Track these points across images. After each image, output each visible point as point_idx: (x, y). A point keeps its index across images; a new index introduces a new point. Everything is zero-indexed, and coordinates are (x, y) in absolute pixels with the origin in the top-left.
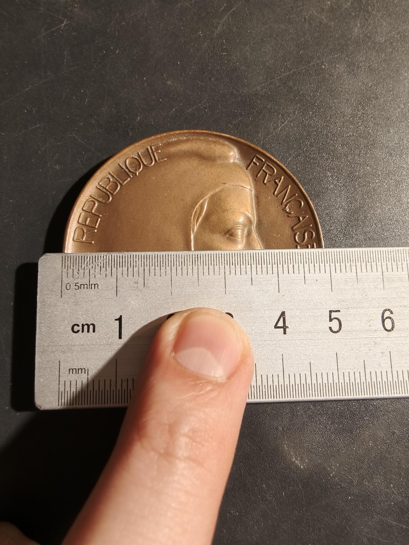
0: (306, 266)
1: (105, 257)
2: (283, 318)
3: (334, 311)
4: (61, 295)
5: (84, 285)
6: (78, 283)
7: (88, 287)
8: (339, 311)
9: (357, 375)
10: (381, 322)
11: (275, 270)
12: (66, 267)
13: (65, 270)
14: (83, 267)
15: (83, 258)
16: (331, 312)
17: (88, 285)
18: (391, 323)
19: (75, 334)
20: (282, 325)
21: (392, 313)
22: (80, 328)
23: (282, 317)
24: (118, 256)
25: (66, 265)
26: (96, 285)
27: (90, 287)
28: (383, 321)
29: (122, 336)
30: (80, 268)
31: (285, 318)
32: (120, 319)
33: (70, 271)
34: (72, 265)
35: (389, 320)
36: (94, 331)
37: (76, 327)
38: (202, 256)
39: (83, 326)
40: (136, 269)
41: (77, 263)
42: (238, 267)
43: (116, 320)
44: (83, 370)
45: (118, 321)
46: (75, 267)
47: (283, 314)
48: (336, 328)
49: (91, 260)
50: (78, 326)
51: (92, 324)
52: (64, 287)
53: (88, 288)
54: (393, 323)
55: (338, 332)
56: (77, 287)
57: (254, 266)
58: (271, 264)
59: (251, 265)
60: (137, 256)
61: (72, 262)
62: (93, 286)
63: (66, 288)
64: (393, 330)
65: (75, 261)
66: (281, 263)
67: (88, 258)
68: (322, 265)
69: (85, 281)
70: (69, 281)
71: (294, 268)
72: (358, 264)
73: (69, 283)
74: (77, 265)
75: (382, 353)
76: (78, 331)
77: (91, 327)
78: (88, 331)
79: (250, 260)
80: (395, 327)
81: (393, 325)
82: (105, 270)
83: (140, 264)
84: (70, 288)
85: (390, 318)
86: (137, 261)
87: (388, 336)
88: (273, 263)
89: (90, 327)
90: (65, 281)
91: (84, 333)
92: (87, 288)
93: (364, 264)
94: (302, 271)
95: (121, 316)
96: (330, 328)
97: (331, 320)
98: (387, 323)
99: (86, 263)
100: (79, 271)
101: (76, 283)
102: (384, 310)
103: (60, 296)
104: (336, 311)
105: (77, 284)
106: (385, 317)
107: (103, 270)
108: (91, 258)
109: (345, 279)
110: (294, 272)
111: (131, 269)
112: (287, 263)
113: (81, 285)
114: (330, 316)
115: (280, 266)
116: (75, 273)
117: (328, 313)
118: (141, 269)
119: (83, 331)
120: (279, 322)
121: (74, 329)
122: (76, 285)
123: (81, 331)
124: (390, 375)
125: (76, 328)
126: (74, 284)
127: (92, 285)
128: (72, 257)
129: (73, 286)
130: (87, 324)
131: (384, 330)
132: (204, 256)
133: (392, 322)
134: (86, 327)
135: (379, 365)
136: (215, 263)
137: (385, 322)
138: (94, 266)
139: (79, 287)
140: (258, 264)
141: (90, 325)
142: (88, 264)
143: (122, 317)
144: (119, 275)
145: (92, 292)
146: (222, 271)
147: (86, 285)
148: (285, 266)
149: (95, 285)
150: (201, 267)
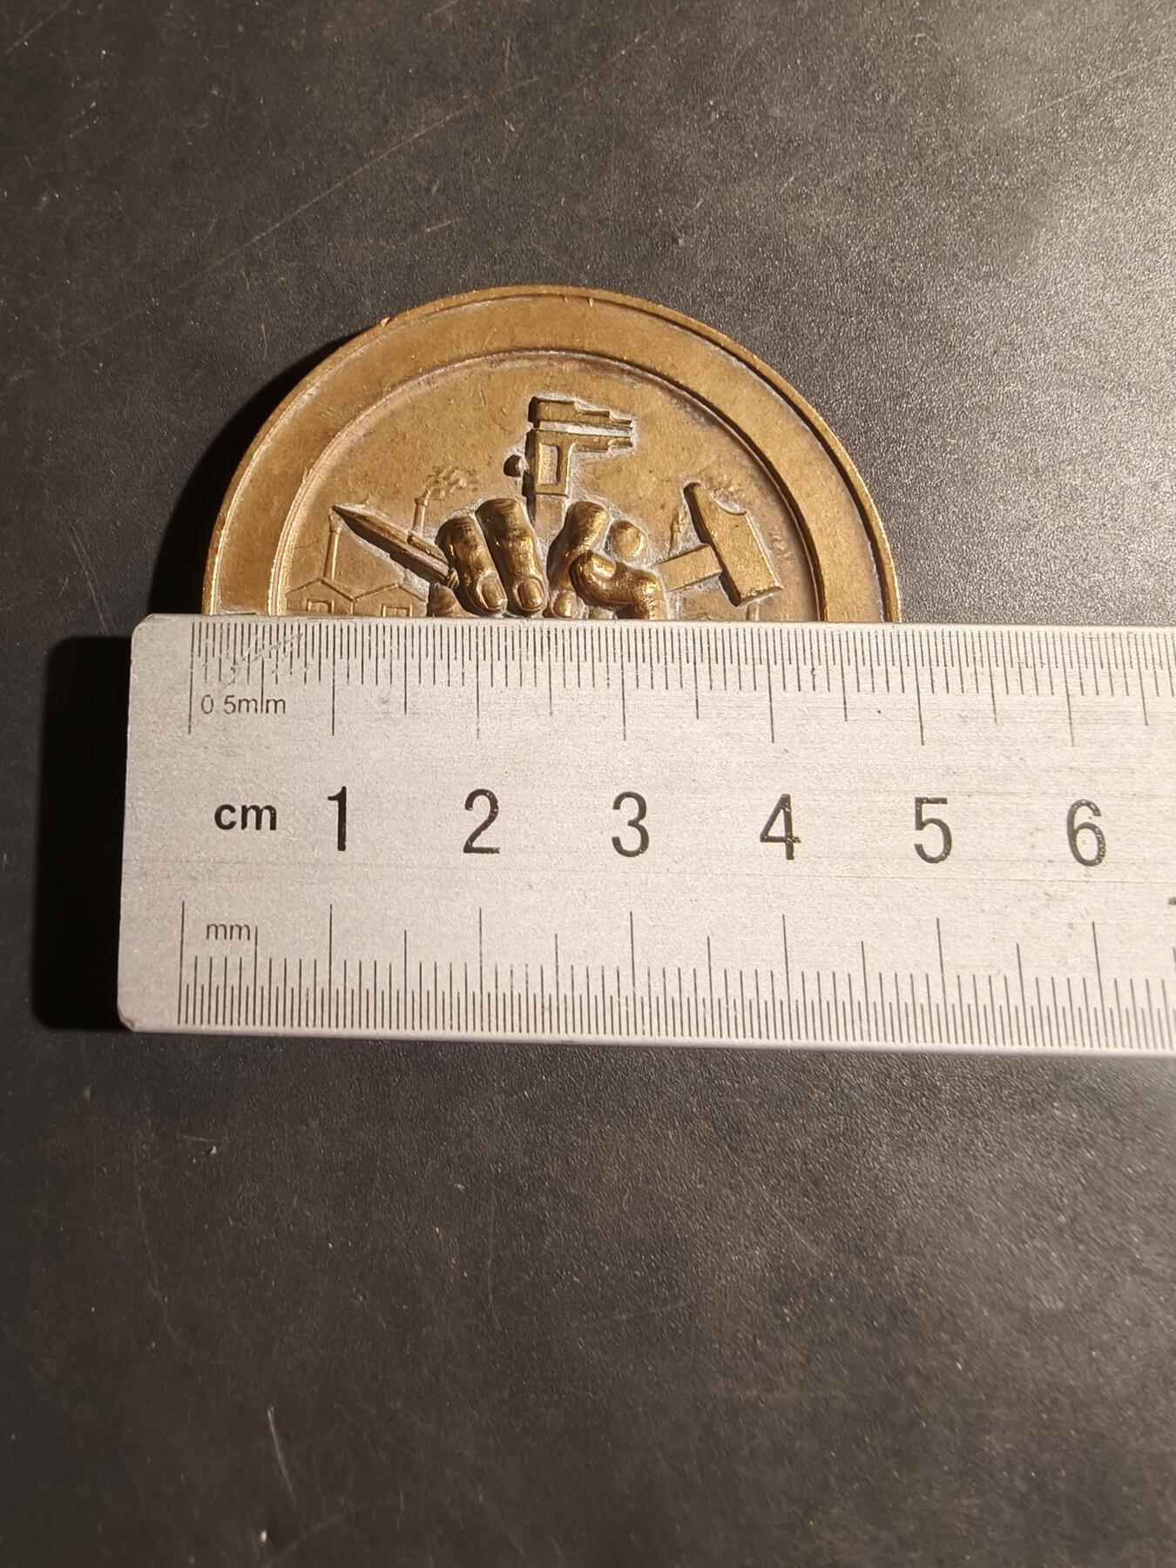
0: (850, 670)
1: (303, 630)
2: (785, 812)
3: (929, 801)
4: (190, 727)
5: (248, 702)
6: (233, 696)
7: (259, 707)
8: (944, 801)
9: (998, 985)
10: (1066, 838)
11: (762, 679)
12: (203, 653)
13: (199, 661)
14: (246, 654)
15: (246, 630)
16: (920, 802)
17: (259, 703)
18: (1096, 841)
19: (223, 831)
20: (783, 834)
21: (1097, 812)
22: (237, 817)
23: (782, 811)
24: (338, 628)
25: (203, 648)
26: (280, 704)
27: (265, 708)
28: (1072, 835)
29: (347, 844)
30: (238, 656)
31: (790, 813)
32: (341, 798)
33: (213, 664)
34: (217, 646)
35: (1089, 832)
36: (273, 827)
37: (226, 812)
38: (560, 635)
39: (245, 810)
40: (383, 664)
41: (231, 644)
42: (659, 667)
43: (330, 798)
44: (244, 931)
45: (336, 803)
46: (224, 652)
47: (785, 802)
48: (934, 847)
49: (267, 635)
50: (232, 810)
51: (269, 808)
52: (196, 706)
53: (259, 711)
54: (1101, 841)
55: (941, 859)
56: (229, 708)
57: (703, 667)
58: (750, 661)
59: (695, 663)
60: (388, 629)
61: (218, 639)
62: (272, 705)
63: (203, 708)
64: (1100, 861)
65: (225, 636)
66: (779, 662)
67: (260, 630)
68: (894, 671)
69: (251, 692)
70: (209, 691)
71: (814, 676)
72: (998, 671)
73: (208, 696)
74: (231, 647)
75: (1071, 926)
76: (232, 825)
77: (266, 815)
78: (258, 827)
79: (691, 650)
80: (1107, 854)
81: (1100, 849)
82: (303, 665)
83: (395, 652)
84: (211, 710)
85: (1092, 827)
86: (387, 643)
87: (1086, 879)
88: (757, 661)
89: (263, 816)
90: (200, 690)
91: (247, 829)
92: (256, 710)
93: (1013, 672)
94: (836, 684)
95: (344, 789)
96: (919, 849)
97: (920, 825)
98: (1084, 843)
99: (253, 644)
100: (234, 663)
101: (228, 697)
102: (1075, 804)
103: (186, 729)
104: (936, 801)
105: (229, 700)
106: (1076, 826)
107: (298, 663)
108: (267, 629)
109: (960, 712)
110: (814, 687)
111: (370, 665)
112: (794, 661)
113: (240, 701)
114: (919, 814)
115: (776, 669)
116: (226, 669)
117: (913, 804)
118: (398, 665)
119: (244, 825)
120: (775, 824)
121: (223, 819)
122: (226, 702)
123: (239, 824)
124: (1093, 991)
125: (227, 817)
126: (223, 700)
127: (268, 701)
128: (218, 626)
129: (219, 703)
130: (255, 808)
131: (1074, 859)
132: (567, 633)
133: (1098, 838)
134: (252, 814)
135: (1063, 961)
136: (596, 655)
137: (1078, 839)
138: (274, 652)
139: (234, 706)
140: (713, 661)
141: (262, 810)
142: (260, 646)
143: (347, 791)
144: (341, 679)
145: (269, 720)
146: (615, 677)
147: (253, 703)
148: (791, 670)
149: (276, 702)
150: (557, 666)
